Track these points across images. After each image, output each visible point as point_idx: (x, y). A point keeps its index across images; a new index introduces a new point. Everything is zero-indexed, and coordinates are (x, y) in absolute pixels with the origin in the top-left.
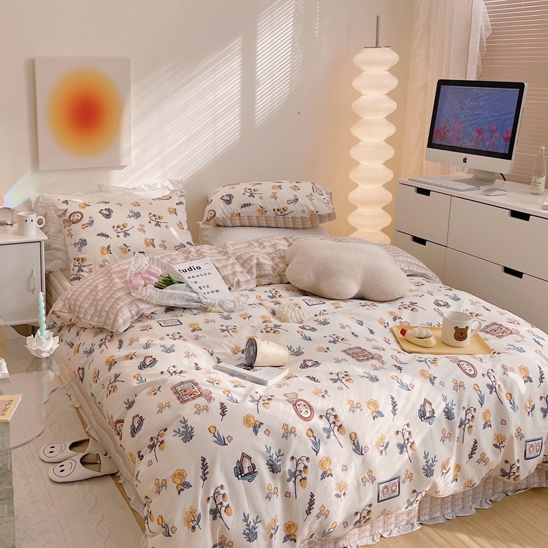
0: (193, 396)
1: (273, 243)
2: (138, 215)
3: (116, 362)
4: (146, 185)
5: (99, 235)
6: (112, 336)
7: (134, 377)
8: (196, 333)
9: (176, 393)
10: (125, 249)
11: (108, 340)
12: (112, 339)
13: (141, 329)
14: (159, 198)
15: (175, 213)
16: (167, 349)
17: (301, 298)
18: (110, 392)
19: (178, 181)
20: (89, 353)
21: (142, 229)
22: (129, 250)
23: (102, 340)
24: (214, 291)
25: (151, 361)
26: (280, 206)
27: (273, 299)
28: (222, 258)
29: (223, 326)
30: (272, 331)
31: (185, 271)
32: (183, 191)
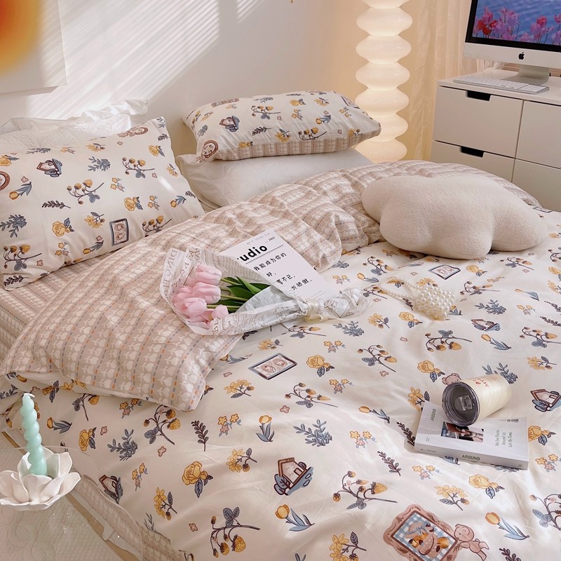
0: (444, 551)
1: (333, 185)
2: (105, 164)
3: (210, 477)
4: (93, 112)
5: (45, 205)
6: (170, 414)
7: (278, 514)
8: (328, 376)
9: (404, 550)
10: (96, 219)
11: (164, 422)
12: (173, 421)
13: (232, 394)
14: (129, 132)
15: (160, 152)
16: (314, 436)
17: (425, 269)
18: (223, 547)
19: (141, 103)
20: (124, 450)
21: (116, 184)
22: (102, 221)
23: (147, 422)
24: (301, 282)
25: (297, 471)
26: (307, 127)
27: (380, 274)
28: (286, 224)
29: (361, 350)
30: (446, 346)
31: (245, 258)
32: (162, 118)
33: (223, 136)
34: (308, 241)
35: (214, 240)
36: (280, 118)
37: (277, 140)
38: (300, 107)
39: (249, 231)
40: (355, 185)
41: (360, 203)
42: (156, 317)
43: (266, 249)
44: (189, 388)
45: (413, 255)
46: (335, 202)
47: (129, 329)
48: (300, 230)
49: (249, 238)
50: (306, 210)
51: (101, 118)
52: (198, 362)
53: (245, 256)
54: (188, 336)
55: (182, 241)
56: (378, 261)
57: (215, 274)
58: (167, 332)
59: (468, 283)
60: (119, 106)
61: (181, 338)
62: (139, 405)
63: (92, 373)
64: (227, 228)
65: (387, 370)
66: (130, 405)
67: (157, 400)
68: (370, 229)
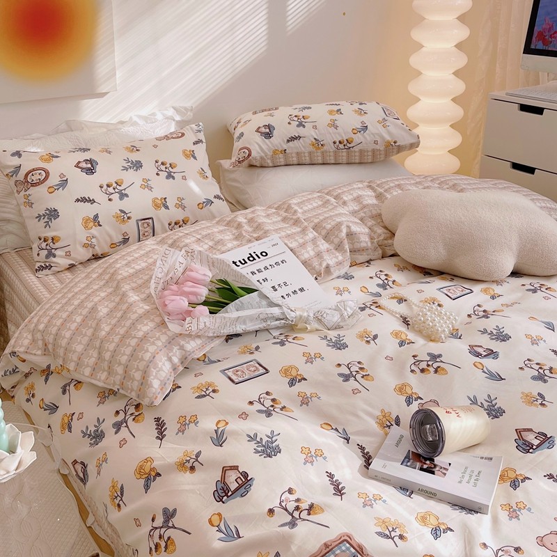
1: (355, 195)
2: (138, 165)
3: (159, 475)
5: (78, 200)
6: (138, 406)
7: (210, 521)
8: (299, 387)
10: (124, 216)
11: (132, 414)
12: (140, 414)
13: (197, 394)
14: (166, 136)
15: (192, 156)
16: (263, 446)
17: (434, 287)
18: (157, 546)
19: (186, 109)
20: (94, 437)
21: (146, 184)
22: (129, 218)
23: (117, 413)
24: (297, 290)
25: (239, 480)
26: (342, 137)
27: (386, 289)
28: (294, 231)
29: (339, 365)
30: (432, 370)
31: (243, 262)
32: (201, 124)
33: (257, 144)
34: (313, 250)
35: (218, 243)
36: (315, 127)
37: (312, 149)
38: (337, 116)
39: (255, 235)
40: (379, 196)
41: (380, 215)
42: (140, 311)
43: (267, 255)
44: (156, 384)
45: (427, 272)
46: (354, 213)
47: (114, 321)
48: (307, 238)
49: (253, 242)
50: (318, 218)
51: (147, 122)
52: (170, 359)
53: (244, 260)
54: (165, 333)
55: (187, 241)
56: (386, 275)
57: (204, 275)
58: (146, 327)
59: (479, 306)
60: (165, 112)
61: (158, 334)
62: (114, 395)
63: (76, 359)
64: (234, 231)
65: (360, 388)
66: (106, 394)
67: (127, 392)
68: (386, 242)
